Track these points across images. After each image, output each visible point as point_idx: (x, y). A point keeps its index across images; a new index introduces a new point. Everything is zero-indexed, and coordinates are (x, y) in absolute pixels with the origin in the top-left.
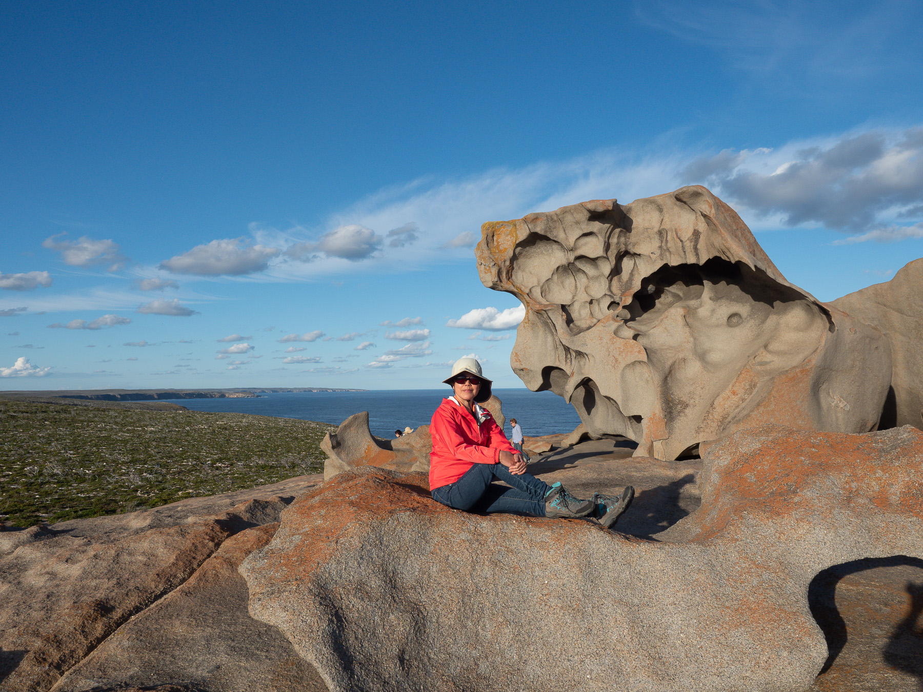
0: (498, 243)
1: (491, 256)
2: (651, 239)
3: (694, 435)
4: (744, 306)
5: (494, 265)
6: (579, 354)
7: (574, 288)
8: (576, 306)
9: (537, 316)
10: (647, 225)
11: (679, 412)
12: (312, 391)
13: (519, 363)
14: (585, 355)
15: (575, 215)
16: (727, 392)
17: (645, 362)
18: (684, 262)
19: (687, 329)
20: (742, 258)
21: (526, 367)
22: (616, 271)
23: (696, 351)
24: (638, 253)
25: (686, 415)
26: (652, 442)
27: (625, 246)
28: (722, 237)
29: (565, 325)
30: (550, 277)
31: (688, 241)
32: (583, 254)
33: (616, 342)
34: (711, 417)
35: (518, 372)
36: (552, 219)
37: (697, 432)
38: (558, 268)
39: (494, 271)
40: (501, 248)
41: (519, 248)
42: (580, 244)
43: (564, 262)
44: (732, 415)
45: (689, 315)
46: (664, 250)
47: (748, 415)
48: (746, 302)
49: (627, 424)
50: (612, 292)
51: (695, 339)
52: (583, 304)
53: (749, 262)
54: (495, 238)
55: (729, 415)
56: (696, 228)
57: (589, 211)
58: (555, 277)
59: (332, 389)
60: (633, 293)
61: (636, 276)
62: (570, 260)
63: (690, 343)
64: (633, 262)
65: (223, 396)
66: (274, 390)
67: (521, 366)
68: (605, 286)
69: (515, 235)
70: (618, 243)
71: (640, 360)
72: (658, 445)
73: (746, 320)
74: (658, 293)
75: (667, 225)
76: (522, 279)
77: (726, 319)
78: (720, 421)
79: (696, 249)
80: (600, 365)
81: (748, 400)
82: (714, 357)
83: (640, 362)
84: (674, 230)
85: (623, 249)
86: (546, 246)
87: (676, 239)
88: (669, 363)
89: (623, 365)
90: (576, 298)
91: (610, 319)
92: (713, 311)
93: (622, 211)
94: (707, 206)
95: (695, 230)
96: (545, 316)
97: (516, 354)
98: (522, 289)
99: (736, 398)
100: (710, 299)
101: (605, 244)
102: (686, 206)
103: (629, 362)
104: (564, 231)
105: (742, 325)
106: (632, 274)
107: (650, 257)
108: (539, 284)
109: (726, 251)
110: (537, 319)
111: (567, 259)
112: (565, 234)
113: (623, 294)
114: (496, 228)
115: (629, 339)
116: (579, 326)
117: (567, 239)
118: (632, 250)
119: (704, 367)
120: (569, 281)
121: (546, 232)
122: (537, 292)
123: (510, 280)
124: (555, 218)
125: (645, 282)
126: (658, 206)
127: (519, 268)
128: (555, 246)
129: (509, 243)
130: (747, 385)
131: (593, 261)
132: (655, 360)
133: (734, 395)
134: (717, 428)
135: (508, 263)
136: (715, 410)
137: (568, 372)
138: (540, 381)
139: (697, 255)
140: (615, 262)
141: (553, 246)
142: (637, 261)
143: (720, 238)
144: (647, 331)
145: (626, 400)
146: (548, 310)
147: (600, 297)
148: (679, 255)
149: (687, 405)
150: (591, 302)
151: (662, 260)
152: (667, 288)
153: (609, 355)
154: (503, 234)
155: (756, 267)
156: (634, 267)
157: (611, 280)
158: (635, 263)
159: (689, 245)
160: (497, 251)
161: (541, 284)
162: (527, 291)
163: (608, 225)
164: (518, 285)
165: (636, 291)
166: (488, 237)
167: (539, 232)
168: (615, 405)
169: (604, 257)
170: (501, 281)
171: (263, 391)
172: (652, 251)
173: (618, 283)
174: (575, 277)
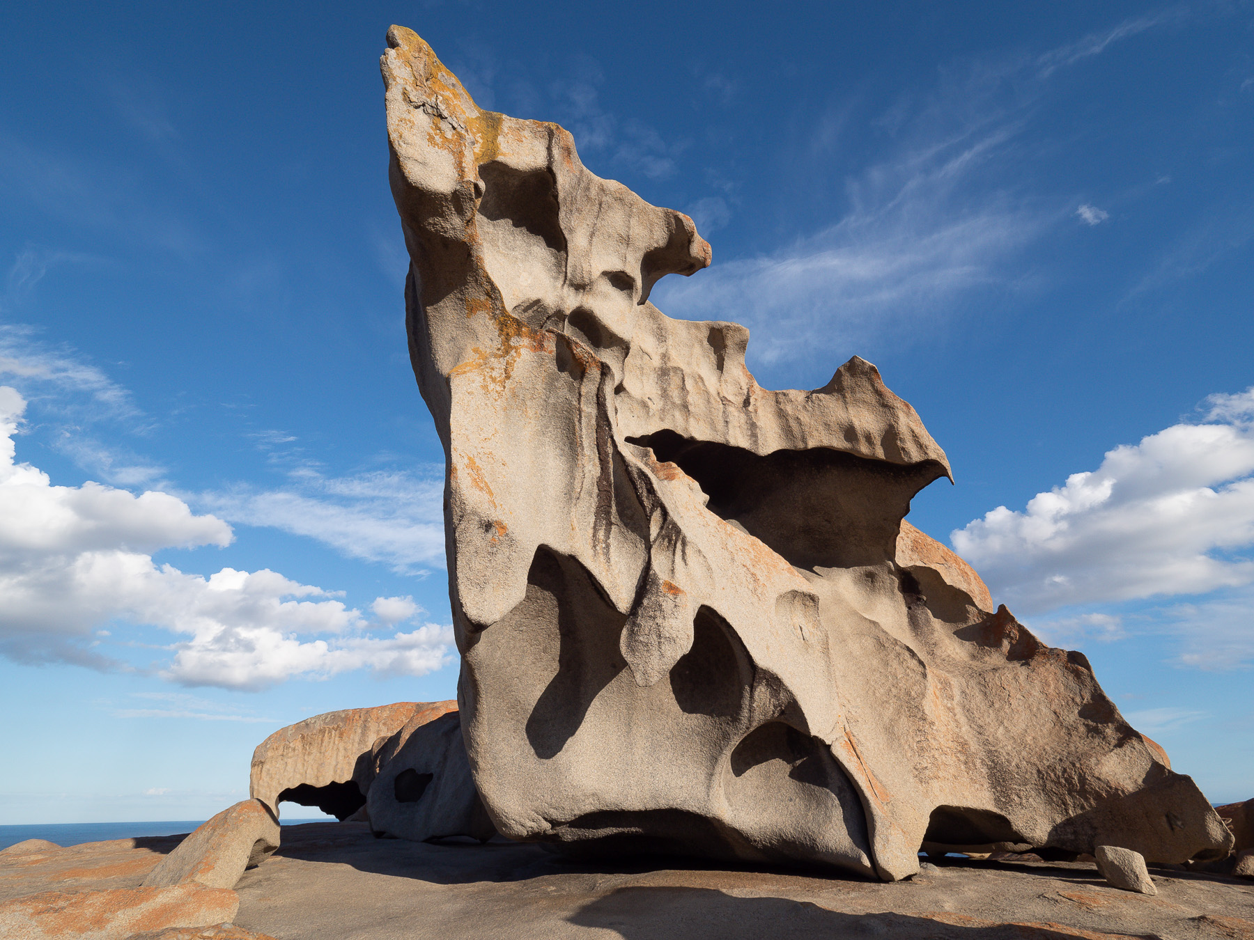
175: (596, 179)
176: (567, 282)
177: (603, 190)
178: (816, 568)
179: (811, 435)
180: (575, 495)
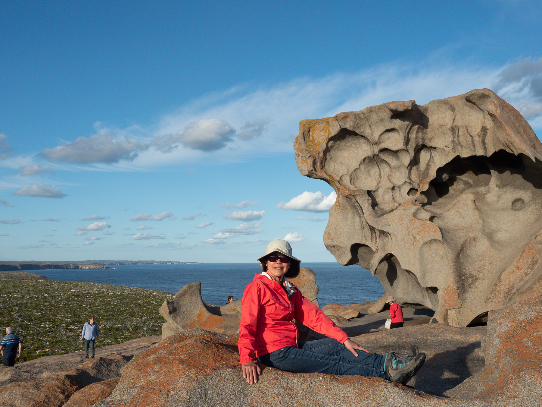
0: (313, 137)
1: (307, 149)
2: (444, 134)
3: (484, 305)
4: (526, 192)
5: (310, 156)
6: (383, 233)
7: (378, 176)
8: (380, 192)
9: (346, 200)
10: (441, 122)
11: (470, 285)
12: (153, 263)
13: (331, 241)
14: (388, 234)
15: (379, 114)
16: (512, 267)
17: (440, 241)
18: (473, 154)
19: (477, 212)
20: (524, 151)
21: (337, 244)
22: (415, 162)
23: (484, 231)
24: (434, 147)
25: (476, 287)
26: (447, 311)
27: (423, 140)
28: (507, 133)
29: (370, 208)
30: (357, 166)
31: (477, 137)
32: (387, 147)
33: (415, 223)
34: (498, 289)
35: (330, 248)
36: (360, 117)
37: (486, 302)
38: (365, 159)
39: (310, 161)
40: (316, 142)
41: (331, 143)
42: (384, 139)
43: (370, 154)
44: (516, 287)
45: (479, 199)
46: (456, 143)
47: (531, 288)
48: (528, 189)
49: (424, 294)
50: (411, 180)
51: (484, 221)
52: (386, 190)
53: (530, 154)
54: (311, 134)
55: (514, 287)
56: (484, 125)
57: (392, 110)
58: (362, 167)
59: (171, 262)
60: (429, 181)
61: (432, 166)
62: (375, 152)
63: (479, 224)
64: (430, 154)
65: (77, 267)
66: (121, 263)
67: (332, 243)
68: (405, 175)
69: (327, 131)
70: (416, 138)
71: (437, 239)
72: (452, 313)
73: (528, 205)
74: (452, 181)
75: (459, 122)
76: (334, 168)
77: (510, 203)
78: (506, 293)
79: (484, 143)
80: (402, 243)
81: (531, 274)
82: (501, 236)
83: (435, 240)
84: (465, 127)
85: (421, 143)
86: (354, 140)
87: (466, 134)
88: (461, 241)
89: (420, 243)
90: (380, 185)
91: (410, 203)
92: (499, 197)
93: (420, 111)
94: (493, 107)
95: (483, 127)
96: (354, 200)
97: (328, 232)
98: (334, 177)
99: (520, 273)
100: (497, 186)
101: (405, 139)
102: (475, 107)
103: (426, 240)
104: (370, 127)
105: (524, 209)
106: (428, 165)
107: (444, 149)
108: (348, 173)
109: (510, 144)
110: (347, 203)
111: (373, 151)
112: (371, 130)
113: (421, 181)
114: (312, 124)
115: (426, 220)
116: (382, 209)
117: (372, 134)
118: (429, 144)
119: (492, 245)
120: (374, 170)
121: (354, 128)
122: (346, 180)
123: (324, 169)
124: (362, 116)
125: (440, 171)
126: (451, 106)
127: (331, 159)
128: (362, 141)
129: (323, 137)
130: (529, 261)
131: (395, 153)
132: (448, 239)
133: (518, 270)
134: (504, 299)
135: (321, 155)
136: (501, 283)
137: (374, 249)
138: (348, 256)
139: (485, 148)
140: (413, 154)
141: (361, 140)
142: (433, 153)
143: (505, 134)
144: (442, 214)
145: (424, 273)
146: (356, 195)
147: (401, 184)
148: (469, 148)
149: (477, 279)
150: (393, 189)
151: (454, 152)
152: (459, 177)
153: (409, 234)
154: (318, 130)
155: (536, 158)
156: (430, 159)
157: (410, 170)
158: (431, 155)
159: (478, 140)
160: (312, 145)
161: (350, 173)
162: (338, 179)
163: (407, 123)
164: (330, 173)
165: (432, 179)
166: (305, 132)
167: (349, 128)
168: (414, 278)
169: (405, 150)
170: (315, 170)
171: (111, 263)
172: (446, 145)
173: (416, 172)
174: (380, 167)
176: (373, 145)
180: (363, 227)
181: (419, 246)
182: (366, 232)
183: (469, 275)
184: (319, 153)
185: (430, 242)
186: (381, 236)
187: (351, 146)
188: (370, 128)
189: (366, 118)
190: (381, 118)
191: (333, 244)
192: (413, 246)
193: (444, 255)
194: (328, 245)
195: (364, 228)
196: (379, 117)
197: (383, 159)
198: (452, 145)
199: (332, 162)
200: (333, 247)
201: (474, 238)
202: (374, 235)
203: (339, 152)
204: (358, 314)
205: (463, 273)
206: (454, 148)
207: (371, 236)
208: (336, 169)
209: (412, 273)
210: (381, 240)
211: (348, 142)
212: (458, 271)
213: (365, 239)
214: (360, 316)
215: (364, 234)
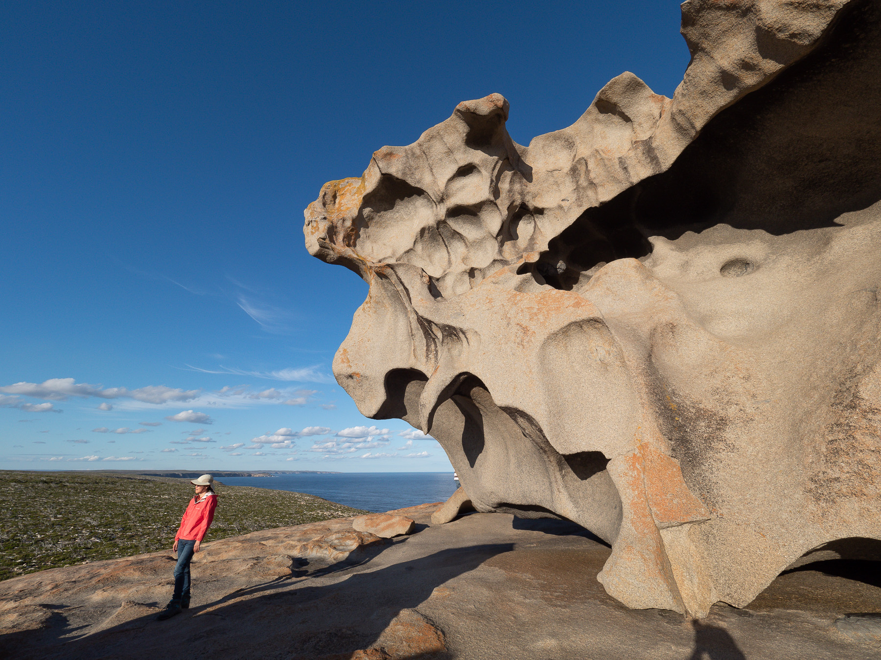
0: (340, 204)
2: (558, 185)
5: (325, 218)
6: (452, 333)
7: (446, 263)
8: (449, 281)
10: (551, 168)
11: (708, 440)
13: (346, 365)
14: (461, 335)
15: (446, 138)
17: (595, 322)
21: (357, 371)
22: (507, 233)
23: (688, 312)
24: (540, 208)
26: (659, 532)
27: (521, 195)
29: (426, 291)
30: (410, 245)
32: (460, 203)
35: (344, 380)
36: (413, 154)
38: (423, 231)
39: (323, 226)
40: (343, 208)
41: (368, 210)
42: (454, 189)
43: (431, 221)
50: (504, 257)
51: (678, 295)
52: (459, 277)
54: (337, 201)
56: (638, 140)
58: (419, 247)
60: (539, 251)
61: (540, 238)
62: (440, 217)
63: (670, 300)
64: (533, 225)
67: (348, 369)
68: (493, 250)
69: (363, 192)
70: (510, 191)
71: (583, 318)
72: (679, 543)
75: (585, 153)
76: (371, 250)
77: (717, 270)
80: (492, 345)
83: (581, 324)
85: (518, 202)
86: (407, 207)
89: (541, 338)
90: (449, 270)
92: (686, 264)
95: (635, 142)
96: (393, 279)
97: (345, 350)
98: (367, 259)
101: (491, 184)
102: (616, 119)
103: (556, 328)
104: (431, 170)
105: (762, 270)
106: (533, 238)
107: (560, 207)
108: (393, 254)
110: (383, 292)
111: (437, 216)
112: (433, 175)
114: (340, 186)
117: (435, 182)
118: (532, 203)
120: (440, 255)
121: (404, 174)
123: (351, 245)
124: (418, 152)
126: (566, 141)
127: (368, 237)
128: (419, 202)
129: (355, 201)
131: (475, 212)
135: (348, 224)
137: (428, 372)
138: (380, 396)
139: (654, 160)
140: (506, 215)
142: (538, 223)
145: (557, 411)
147: (486, 266)
148: (614, 179)
150: (471, 273)
151: (581, 205)
153: (508, 324)
154: (348, 194)
156: (534, 232)
157: (502, 244)
158: (536, 226)
159: (633, 155)
160: (336, 211)
161: (398, 256)
163: (496, 158)
164: (363, 255)
166: (327, 196)
167: (395, 174)
169: (492, 203)
170: (332, 241)
172: (563, 199)
173: (512, 249)
174: (449, 248)
175: (414, 144)
176: (437, 203)
177: (420, 145)
178: (837, 220)
179: (696, 116)
180: (410, 334)
181: (539, 344)
182: (416, 344)
183: (694, 411)
184: (344, 220)
185: (566, 330)
186: (445, 341)
187: (402, 219)
188: (432, 172)
189: (424, 153)
190: (448, 145)
191: (350, 371)
192: (521, 347)
193: (609, 359)
194: (340, 375)
195: (412, 335)
196: (446, 144)
197: (454, 230)
198: (576, 194)
199: (368, 242)
200: (350, 379)
201: (671, 326)
202: (433, 347)
203: (382, 230)
204: (409, 527)
205: (674, 406)
206: (579, 199)
207: (427, 350)
208: (374, 251)
209: (523, 414)
210: (446, 350)
211: (397, 212)
212: (659, 400)
213: (413, 357)
214: (415, 529)
215: (413, 348)
